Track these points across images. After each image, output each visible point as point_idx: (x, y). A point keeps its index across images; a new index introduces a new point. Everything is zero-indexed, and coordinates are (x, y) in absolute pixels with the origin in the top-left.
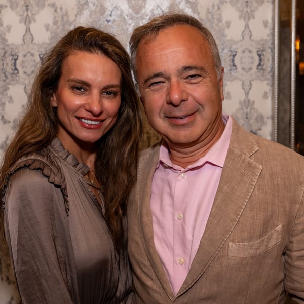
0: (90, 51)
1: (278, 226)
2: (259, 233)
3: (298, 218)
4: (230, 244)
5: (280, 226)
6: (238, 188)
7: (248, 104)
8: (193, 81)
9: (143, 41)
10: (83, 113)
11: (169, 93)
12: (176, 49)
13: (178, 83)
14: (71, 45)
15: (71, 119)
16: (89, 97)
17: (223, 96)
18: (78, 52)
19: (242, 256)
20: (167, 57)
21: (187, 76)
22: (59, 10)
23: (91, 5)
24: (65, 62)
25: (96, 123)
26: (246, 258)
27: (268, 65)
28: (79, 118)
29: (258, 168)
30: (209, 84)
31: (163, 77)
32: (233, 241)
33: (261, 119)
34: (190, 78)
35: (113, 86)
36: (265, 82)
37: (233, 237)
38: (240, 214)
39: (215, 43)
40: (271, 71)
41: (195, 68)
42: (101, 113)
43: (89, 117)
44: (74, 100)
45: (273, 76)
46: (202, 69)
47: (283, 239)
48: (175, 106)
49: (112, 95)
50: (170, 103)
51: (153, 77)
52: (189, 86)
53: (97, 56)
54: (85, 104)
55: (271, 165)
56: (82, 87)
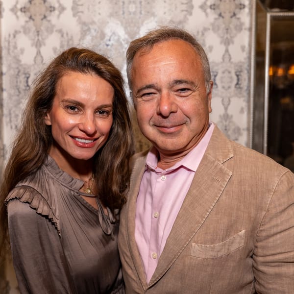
0: (83, 71)
1: (241, 231)
2: (221, 237)
3: (263, 225)
4: (193, 244)
5: (243, 231)
6: (207, 192)
7: (226, 117)
8: (183, 94)
9: (138, 54)
10: (77, 133)
11: (159, 104)
12: (169, 63)
13: (169, 95)
14: (65, 66)
15: (66, 138)
16: (83, 116)
17: (211, 108)
18: (72, 73)
19: (204, 257)
20: (160, 70)
21: (178, 89)
22: (65, 35)
23: (93, 31)
24: (59, 82)
25: (90, 141)
26: (207, 259)
27: (244, 84)
28: (73, 137)
29: (228, 174)
30: (197, 97)
31: (154, 89)
32: (197, 242)
33: (238, 131)
34: (180, 91)
35: (106, 106)
36: (242, 99)
37: (197, 238)
38: (206, 216)
39: (207, 59)
40: (246, 90)
41: (186, 82)
42: (95, 132)
43: (83, 136)
44: (68, 119)
45: (249, 94)
46: (192, 83)
47: (247, 243)
48: (165, 117)
49: (105, 114)
50: (160, 114)
51: (144, 88)
52: (178, 99)
53: (91, 76)
54: (79, 124)
55: (241, 171)
56: (75, 107)
